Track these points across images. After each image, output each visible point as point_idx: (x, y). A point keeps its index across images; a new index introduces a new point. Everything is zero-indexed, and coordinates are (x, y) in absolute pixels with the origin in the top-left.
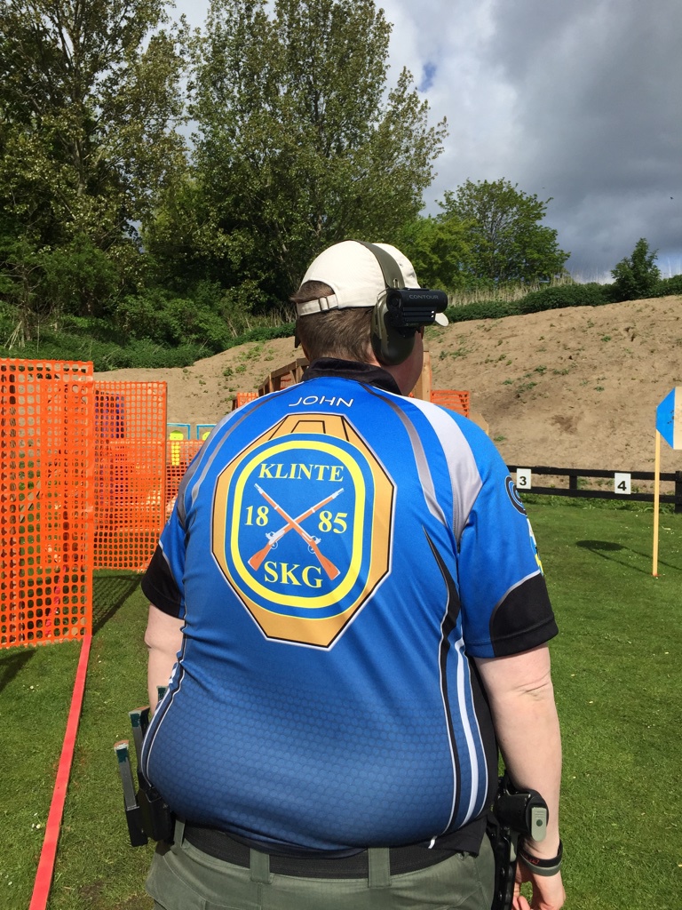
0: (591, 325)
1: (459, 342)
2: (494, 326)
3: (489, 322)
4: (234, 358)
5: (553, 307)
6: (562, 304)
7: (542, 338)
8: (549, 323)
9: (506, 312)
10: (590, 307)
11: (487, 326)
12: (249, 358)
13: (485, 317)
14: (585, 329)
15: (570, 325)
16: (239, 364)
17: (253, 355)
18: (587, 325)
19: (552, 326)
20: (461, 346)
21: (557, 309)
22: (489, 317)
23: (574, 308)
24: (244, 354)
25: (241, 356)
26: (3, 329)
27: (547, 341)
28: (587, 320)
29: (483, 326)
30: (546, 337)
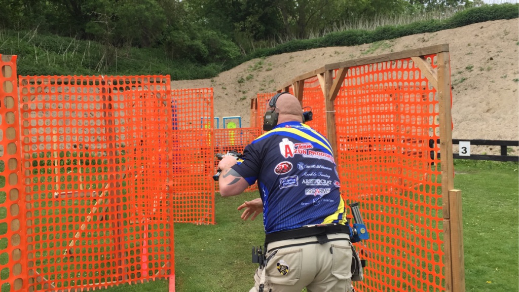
0: (506, 33)
2: (431, 38)
3: (427, 35)
4: (245, 71)
5: (476, 22)
6: (483, 19)
7: (469, 45)
8: (475, 33)
9: (440, 28)
10: (505, 21)
11: (426, 38)
12: (255, 69)
13: (424, 32)
14: (502, 36)
15: (490, 34)
16: (248, 75)
17: (257, 68)
18: (503, 34)
19: (476, 35)
21: (479, 23)
22: (428, 32)
23: (492, 22)
24: (251, 67)
25: (249, 69)
26: (94, 58)
27: (473, 46)
28: (503, 30)
29: (423, 38)
30: (472, 44)
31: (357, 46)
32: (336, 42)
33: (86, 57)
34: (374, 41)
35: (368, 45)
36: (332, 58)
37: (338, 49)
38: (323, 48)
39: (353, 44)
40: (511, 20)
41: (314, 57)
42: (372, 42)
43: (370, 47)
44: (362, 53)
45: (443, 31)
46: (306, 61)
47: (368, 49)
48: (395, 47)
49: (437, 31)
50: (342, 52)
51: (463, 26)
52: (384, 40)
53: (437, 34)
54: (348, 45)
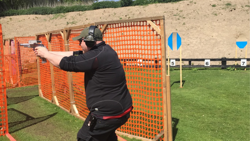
0: (115, 14)
1: (72, 19)
2: (83, 14)
3: (81, 12)
5: (101, 8)
6: (104, 7)
7: (100, 18)
8: (102, 13)
9: (86, 9)
10: (113, 9)
11: (81, 14)
14: (113, 15)
15: (109, 14)
18: (114, 14)
19: (103, 14)
20: (73, 20)
21: (103, 9)
22: (81, 11)
23: (108, 8)
27: (102, 19)
28: (114, 12)
29: (79, 14)
30: (102, 18)
31: (47, 15)
32: (35, 13)
34: (56, 13)
35: (53, 15)
36: (34, 20)
37: (37, 16)
38: (28, 15)
39: (44, 14)
40: (116, 9)
41: (24, 19)
42: (55, 14)
43: (54, 16)
44: (50, 19)
45: (88, 11)
46: (20, 21)
47: (53, 17)
48: (67, 17)
49: (85, 11)
50: (39, 17)
51: (96, 9)
52: (61, 13)
53: (85, 12)
54: (42, 14)
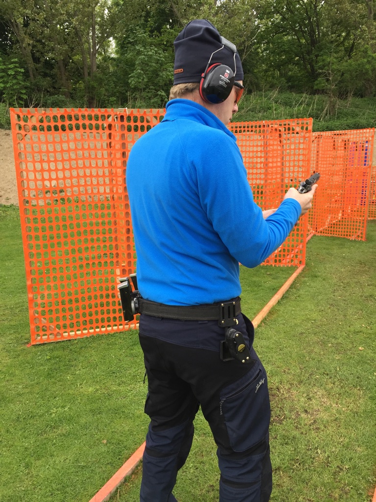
26: (318, 110)
33: (313, 110)
